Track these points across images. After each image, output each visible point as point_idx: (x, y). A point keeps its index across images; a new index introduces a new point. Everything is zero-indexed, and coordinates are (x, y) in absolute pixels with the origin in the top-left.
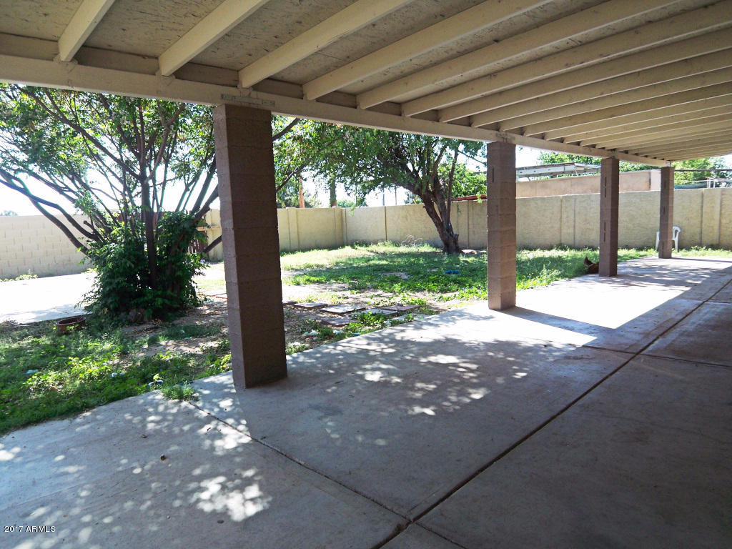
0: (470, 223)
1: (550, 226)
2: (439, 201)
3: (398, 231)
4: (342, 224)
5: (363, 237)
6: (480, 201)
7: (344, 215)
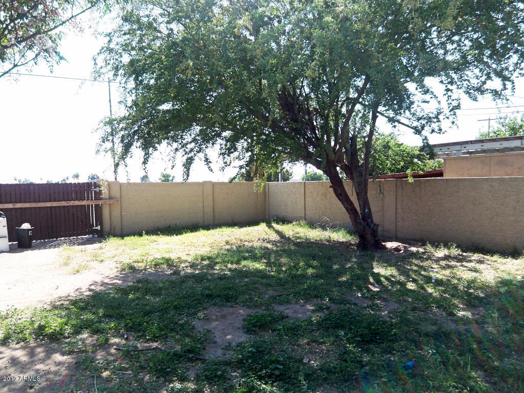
0: (399, 206)
1: (513, 219)
2: (356, 180)
3: (316, 209)
4: (265, 200)
5: (282, 213)
6: (411, 180)
7: (267, 190)
